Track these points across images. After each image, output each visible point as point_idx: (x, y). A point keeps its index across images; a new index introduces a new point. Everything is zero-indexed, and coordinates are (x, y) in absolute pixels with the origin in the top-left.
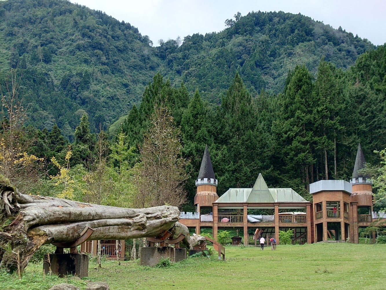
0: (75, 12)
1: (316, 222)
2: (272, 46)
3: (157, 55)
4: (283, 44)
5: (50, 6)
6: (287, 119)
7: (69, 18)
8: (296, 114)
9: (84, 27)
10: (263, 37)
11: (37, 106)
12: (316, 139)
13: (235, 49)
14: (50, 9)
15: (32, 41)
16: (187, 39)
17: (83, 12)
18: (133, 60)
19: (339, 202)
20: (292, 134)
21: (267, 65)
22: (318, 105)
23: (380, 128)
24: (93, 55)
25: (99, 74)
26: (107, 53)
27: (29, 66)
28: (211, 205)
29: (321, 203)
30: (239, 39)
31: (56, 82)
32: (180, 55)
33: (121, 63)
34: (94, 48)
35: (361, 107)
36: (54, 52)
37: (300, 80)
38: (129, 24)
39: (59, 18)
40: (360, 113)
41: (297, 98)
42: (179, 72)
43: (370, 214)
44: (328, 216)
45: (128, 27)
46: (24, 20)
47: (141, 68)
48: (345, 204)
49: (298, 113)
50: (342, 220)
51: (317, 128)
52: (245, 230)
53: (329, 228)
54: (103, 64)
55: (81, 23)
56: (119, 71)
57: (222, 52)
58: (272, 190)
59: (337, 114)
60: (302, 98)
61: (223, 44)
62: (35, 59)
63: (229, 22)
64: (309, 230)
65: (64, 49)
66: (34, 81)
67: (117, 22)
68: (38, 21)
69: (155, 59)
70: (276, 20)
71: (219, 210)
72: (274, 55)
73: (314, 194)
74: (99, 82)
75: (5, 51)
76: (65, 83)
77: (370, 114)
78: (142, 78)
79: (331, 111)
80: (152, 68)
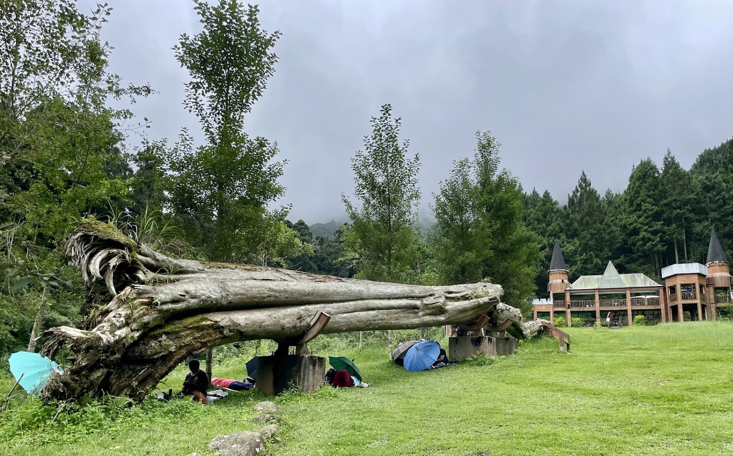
1: (670, 304)
19: (694, 284)
28: (563, 292)
29: (675, 286)
43: (728, 295)
44: (683, 298)
48: (701, 287)
50: (698, 301)
52: (598, 315)
53: (684, 310)
58: (622, 276)
64: (663, 312)
71: (572, 297)
73: (667, 278)
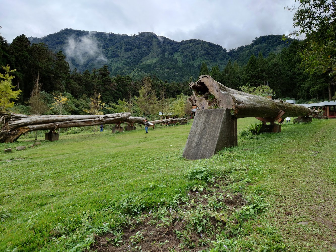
0: (202, 43)
2: (268, 47)
3: (228, 55)
4: (272, 46)
5: (194, 42)
6: (246, 74)
7: (200, 45)
8: (249, 72)
9: (205, 48)
10: (265, 45)
11: (190, 74)
12: (256, 80)
13: (255, 50)
14: (194, 43)
15: (189, 54)
16: (239, 48)
17: (204, 43)
18: (220, 57)
20: (247, 79)
21: (266, 54)
22: (258, 69)
23: (283, 75)
24: (208, 57)
25: (209, 63)
26: (212, 56)
27: (188, 62)
30: (257, 46)
31: (196, 66)
32: (236, 54)
33: (217, 58)
34: (208, 54)
35: (275, 68)
36: (195, 57)
37: (252, 60)
38: (219, 45)
39: (197, 46)
40: (275, 70)
41: (250, 67)
42: (236, 59)
45: (219, 46)
46: (186, 48)
47: (223, 59)
49: (250, 72)
51: (257, 76)
54: (211, 59)
55: (204, 46)
56: (216, 61)
57: (250, 51)
59: (265, 71)
60: (252, 67)
61: (251, 49)
62: (190, 60)
63: (253, 40)
65: (198, 56)
66: (189, 67)
67: (215, 45)
68: (190, 47)
69: (227, 56)
70: (270, 38)
72: (269, 50)
74: (210, 65)
75: (181, 58)
76: (199, 66)
77: (278, 70)
78: (223, 63)
79: (262, 70)
80: (227, 59)
